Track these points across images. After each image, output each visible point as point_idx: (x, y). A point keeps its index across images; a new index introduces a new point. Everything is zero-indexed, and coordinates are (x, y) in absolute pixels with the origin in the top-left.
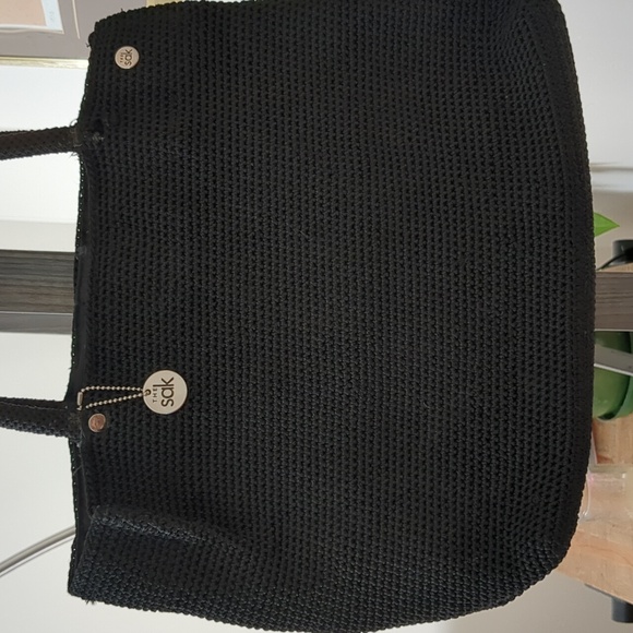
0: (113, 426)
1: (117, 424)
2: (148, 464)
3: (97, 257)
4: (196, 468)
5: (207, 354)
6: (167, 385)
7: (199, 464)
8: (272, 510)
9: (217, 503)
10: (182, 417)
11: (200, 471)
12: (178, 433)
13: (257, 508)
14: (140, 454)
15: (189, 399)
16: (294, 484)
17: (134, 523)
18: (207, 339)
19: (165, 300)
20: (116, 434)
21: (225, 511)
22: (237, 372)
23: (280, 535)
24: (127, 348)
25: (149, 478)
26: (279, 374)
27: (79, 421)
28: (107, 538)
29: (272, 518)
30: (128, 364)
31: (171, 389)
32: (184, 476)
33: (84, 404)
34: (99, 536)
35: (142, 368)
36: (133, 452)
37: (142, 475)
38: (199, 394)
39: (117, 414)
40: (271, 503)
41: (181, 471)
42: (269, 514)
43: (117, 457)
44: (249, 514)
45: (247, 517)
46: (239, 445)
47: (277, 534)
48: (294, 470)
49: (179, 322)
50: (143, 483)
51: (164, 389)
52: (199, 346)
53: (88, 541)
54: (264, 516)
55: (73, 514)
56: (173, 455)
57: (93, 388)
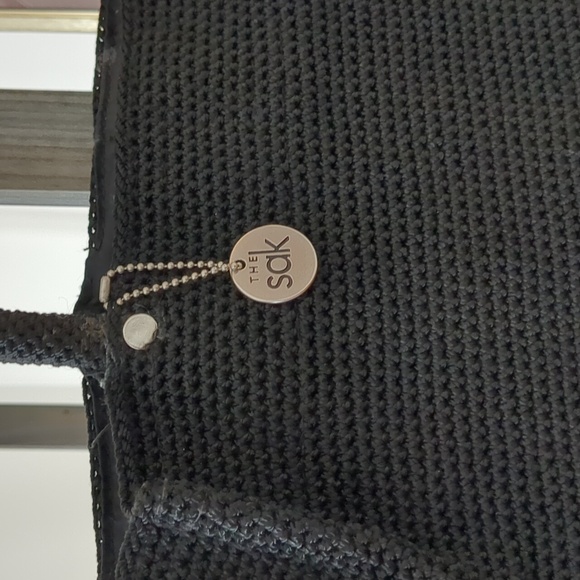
0: (171, 334)
1: (180, 331)
2: (245, 412)
3: (134, 47)
4: (343, 420)
5: (351, 195)
6: (277, 250)
7: (348, 411)
8: (508, 503)
9: (389, 494)
10: (310, 310)
11: (351, 426)
12: (302, 345)
13: (475, 499)
14: (228, 391)
15: (322, 277)
16: (550, 446)
17: (224, 519)
18: (350, 167)
19: (264, 104)
20: (178, 351)
21: (409, 511)
22: (412, 224)
23: (533, 556)
24: (194, 193)
25: (248, 443)
26: (497, 223)
27: (103, 330)
28: (166, 557)
29: (510, 520)
30: (198, 225)
31: (285, 257)
32: (318, 440)
33: (112, 299)
34: (146, 552)
35: (225, 228)
36: (213, 388)
37: (233, 439)
38: (341, 268)
39: (180, 313)
40: (505, 487)
41: (313, 428)
42: (502, 511)
43: (181, 399)
44: (460, 514)
45: (456, 522)
46: (428, 369)
47: (525, 554)
48: (547, 415)
49: (293, 141)
50: (235, 454)
51: (271, 258)
52: (334, 181)
53: (125, 565)
54: (493, 517)
55: (92, 534)
56: (295, 391)
57: (130, 267)
